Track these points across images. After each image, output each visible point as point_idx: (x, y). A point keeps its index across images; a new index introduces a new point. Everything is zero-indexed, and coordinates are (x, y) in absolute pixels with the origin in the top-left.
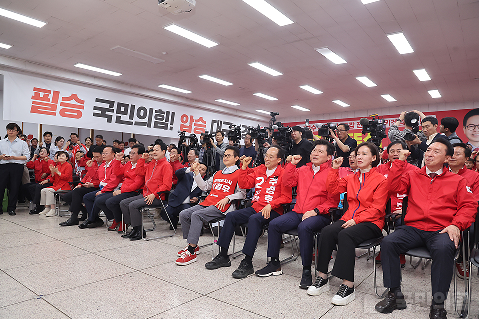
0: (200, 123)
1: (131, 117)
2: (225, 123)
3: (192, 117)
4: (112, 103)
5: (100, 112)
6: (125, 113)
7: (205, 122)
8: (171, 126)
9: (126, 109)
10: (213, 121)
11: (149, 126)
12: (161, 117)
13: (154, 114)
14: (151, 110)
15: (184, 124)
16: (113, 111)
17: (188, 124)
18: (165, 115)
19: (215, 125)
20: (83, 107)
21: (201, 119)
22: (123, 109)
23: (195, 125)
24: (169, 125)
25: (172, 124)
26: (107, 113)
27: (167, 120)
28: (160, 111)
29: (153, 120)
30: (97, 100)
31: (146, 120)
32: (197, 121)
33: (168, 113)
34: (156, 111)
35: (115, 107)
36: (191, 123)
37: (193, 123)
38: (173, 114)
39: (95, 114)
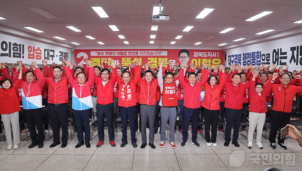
0: (38, 51)
2: (51, 51)
3: (34, 47)
7: (41, 51)
8: (23, 55)
10: (45, 50)
11: (10, 56)
12: (16, 49)
13: (12, 46)
14: (10, 43)
15: (30, 53)
17: (32, 53)
18: (19, 47)
19: (46, 52)
21: (39, 48)
23: (36, 53)
24: (22, 55)
27: (20, 51)
28: (15, 44)
29: (12, 51)
31: (7, 52)
33: (20, 45)
34: (13, 44)
37: (35, 52)
38: (23, 45)
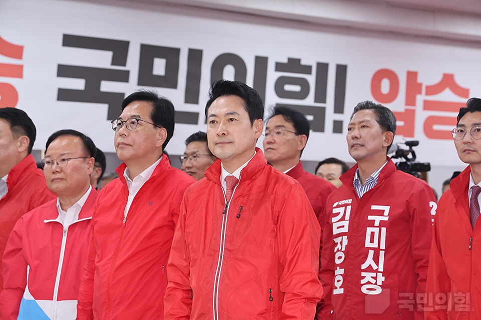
0: (447, 96)
1: (192, 96)
3: (412, 76)
4: (119, 49)
5: (78, 84)
6: (170, 81)
7: (466, 92)
8: (338, 117)
9: (172, 68)
12: (297, 88)
13: (272, 76)
14: (261, 63)
16: (124, 77)
17: (398, 106)
18: (311, 79)
20: (17, 72)
21: (448, 81)
22: (159, 67)
23: (428, 105)
24: (330, 117)
25: (339, 108)
26: (107, 86)
27: (321, 96)
28: (294, 64)
29: (271, 99)
30: (70, 41)
32: (432, 90)
33: (322, 68)
34: (279, 67)
35: (133, 64)
36: (411, 100)
37: (420, 99)
38: (342, 71)
39: (64, 95)
